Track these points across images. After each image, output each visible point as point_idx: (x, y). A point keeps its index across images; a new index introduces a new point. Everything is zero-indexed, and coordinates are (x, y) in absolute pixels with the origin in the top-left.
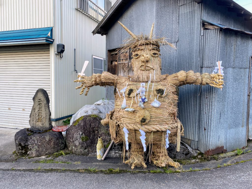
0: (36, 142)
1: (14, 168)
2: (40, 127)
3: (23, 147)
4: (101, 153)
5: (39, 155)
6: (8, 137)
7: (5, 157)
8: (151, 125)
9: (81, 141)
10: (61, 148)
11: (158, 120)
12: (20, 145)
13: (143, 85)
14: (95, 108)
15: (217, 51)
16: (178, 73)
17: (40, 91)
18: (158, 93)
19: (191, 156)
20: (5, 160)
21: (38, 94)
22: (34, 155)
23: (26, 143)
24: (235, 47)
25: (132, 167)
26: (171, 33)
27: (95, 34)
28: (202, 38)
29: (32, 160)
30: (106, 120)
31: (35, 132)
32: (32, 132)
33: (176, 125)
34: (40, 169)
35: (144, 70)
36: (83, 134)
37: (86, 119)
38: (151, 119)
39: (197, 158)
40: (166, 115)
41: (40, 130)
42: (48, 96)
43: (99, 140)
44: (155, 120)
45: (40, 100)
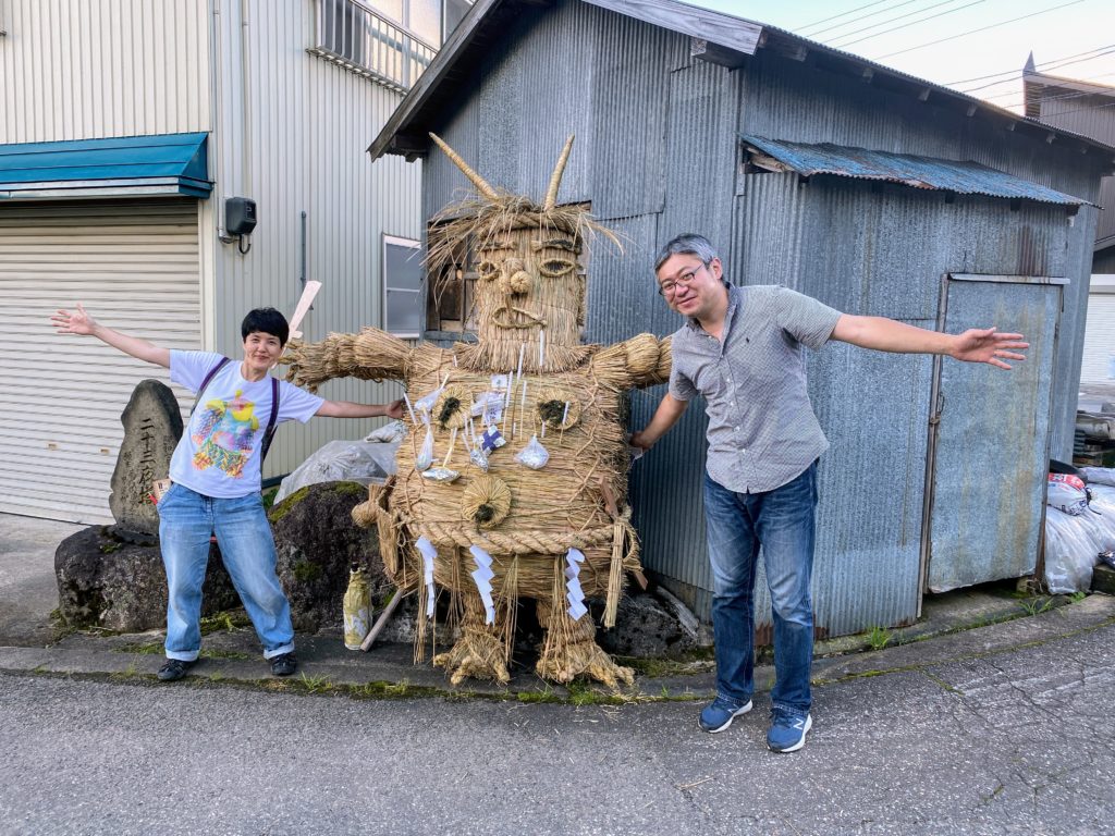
0: (130, 579)
1: (45, 668)
2: (149, 521)
3: (84, 596)
4: (358, 624)
5: (141, 625)
6: (43, 554)
7: (23, 628)
8: (515, 529)
9: (291, 578)
10: (221, 602)
11: (538, 512)
12: (73, 585)
13: (499, 382)
14: (358, 455)
15: (789, 258)
16: (627, 343)
17: (148, 388)
18: (546, 417)
19: (686, 646)
20: (20, 638)
21: (141, 399)
22: (123, 625)
23: (94, 580)
24: (873, 240)
25: (452, 679)
26: (642, 176)
27: (380, 156)
28: (741, 206)
29: (113, 641)
30: (367, 508)
31: (128, 539)
32: (119, 539)
33: (606, 531)
34: (132, 675)
35: (509, 329)
36: (303, 555)
37: (318, 497)
38: (514, 510)
39: (710, 656)
40: (568, 496)
41: (147, 534)
42: (177, 407)
43: (352, 578)
44: (529, 513)
45: (148, 424)
